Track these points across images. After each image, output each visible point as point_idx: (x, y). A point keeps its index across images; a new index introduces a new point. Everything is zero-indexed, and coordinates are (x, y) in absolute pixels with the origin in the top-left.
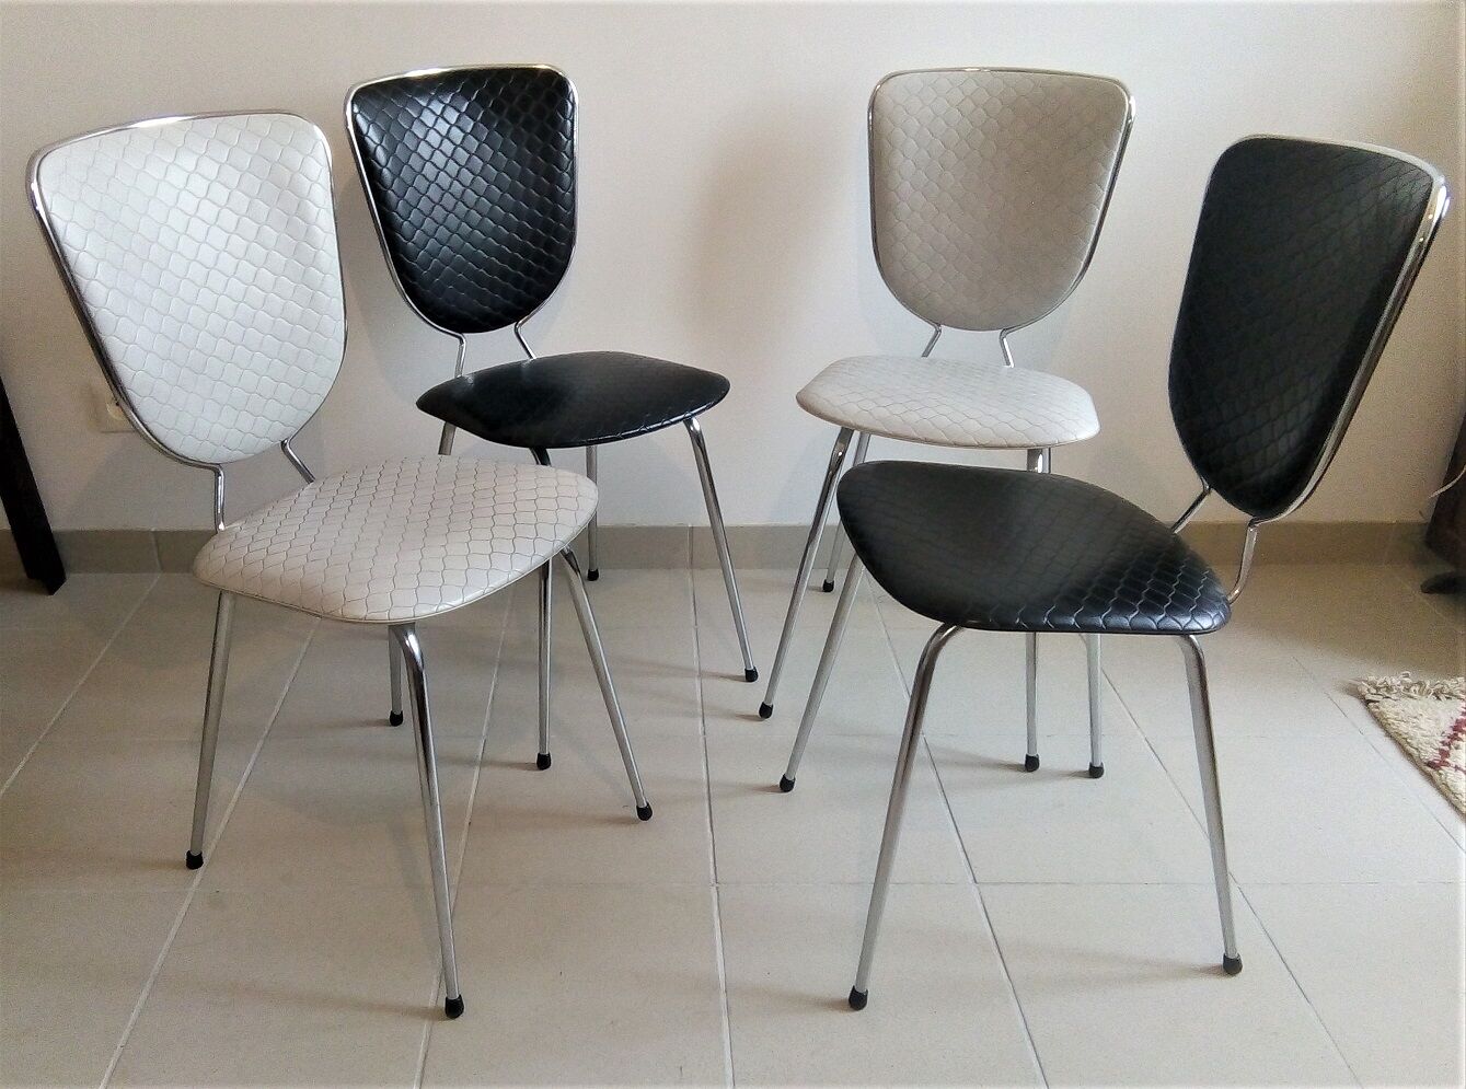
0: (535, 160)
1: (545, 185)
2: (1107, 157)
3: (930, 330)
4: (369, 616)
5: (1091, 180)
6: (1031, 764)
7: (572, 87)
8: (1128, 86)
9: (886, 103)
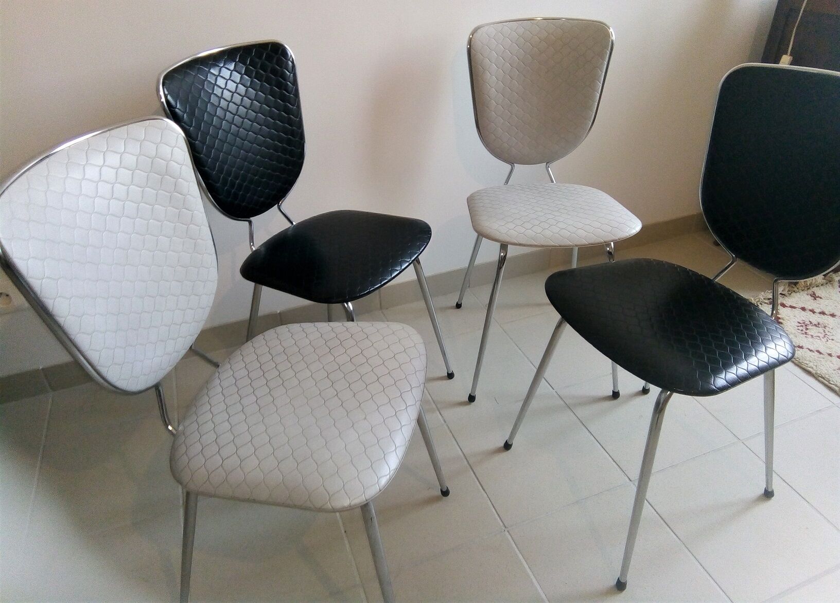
0: (276, 101)
1: (285, 116)
2: (602, 64)
3: (508, 167)
4: (353, 503)
5: (594, 78)
6: (616, 395)
7: (290, 52)
8: (607, 24)
9: (477, 45)
